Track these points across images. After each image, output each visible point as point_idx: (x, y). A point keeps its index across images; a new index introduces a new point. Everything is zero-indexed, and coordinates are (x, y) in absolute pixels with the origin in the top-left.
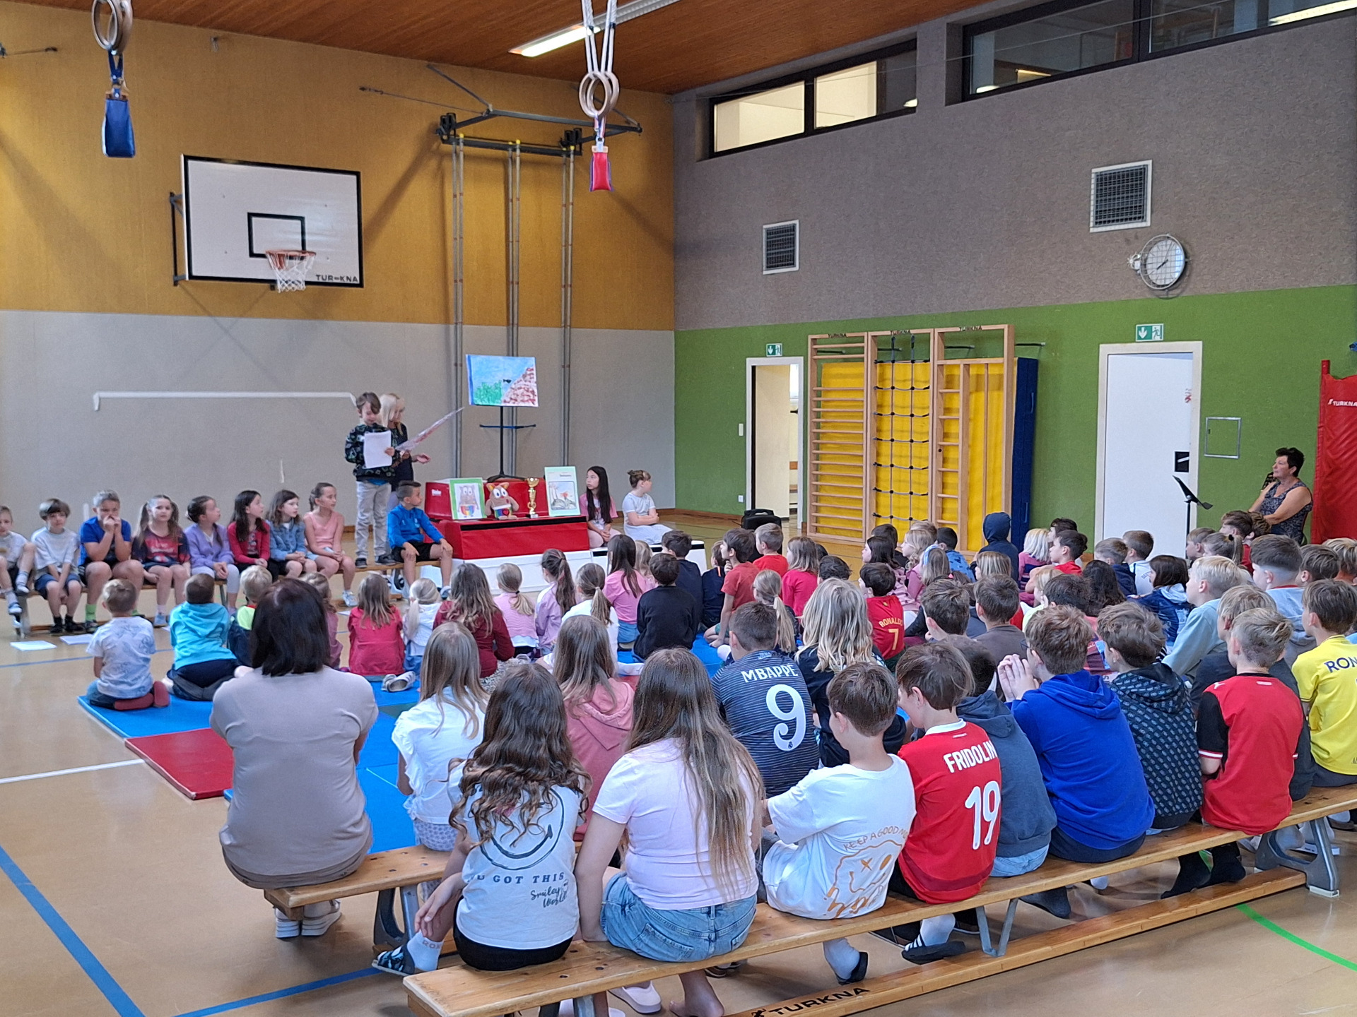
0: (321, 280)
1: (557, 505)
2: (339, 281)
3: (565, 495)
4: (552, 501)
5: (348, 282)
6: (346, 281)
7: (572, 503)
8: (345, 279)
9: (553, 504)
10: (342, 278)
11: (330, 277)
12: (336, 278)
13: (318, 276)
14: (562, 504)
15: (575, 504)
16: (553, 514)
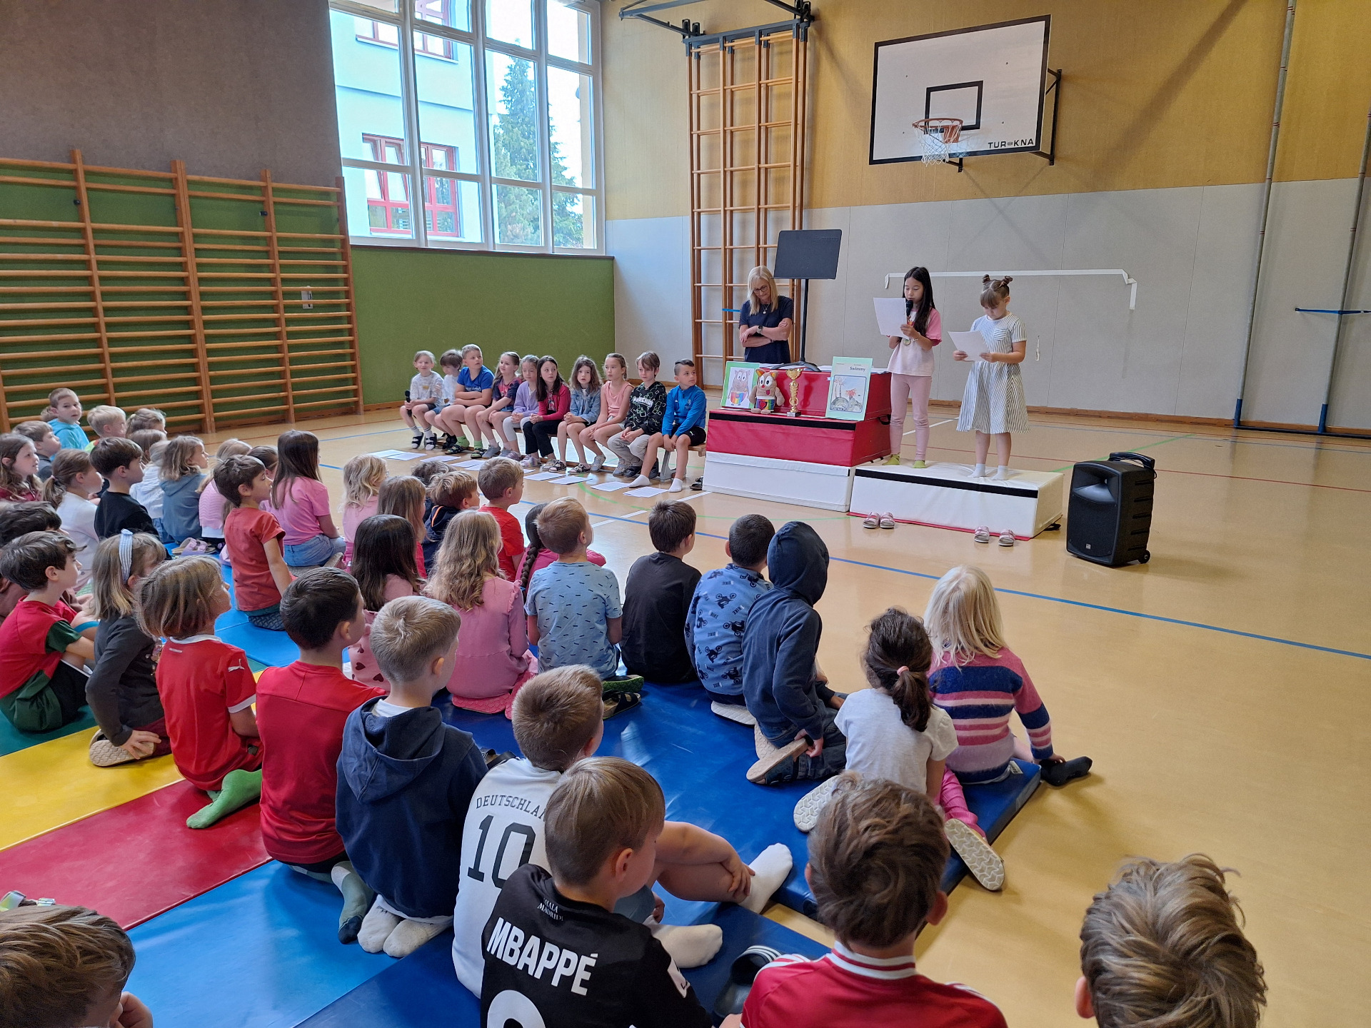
0: (993, 148)
1: (839, 405)
2: (1012, 146)
3: (851, 394)
4: (834, 398)
5: (1023, 146)
6: (1020, 145)
7: (857, 404)
8: (1019, 143)
9: (834, 403)
10: (1016, 143)
11: (1003, 143)
12: (1009, 144)
13: (990, 144)
14: (845, 404)
15: (861, 407)
16: (831, 414)
